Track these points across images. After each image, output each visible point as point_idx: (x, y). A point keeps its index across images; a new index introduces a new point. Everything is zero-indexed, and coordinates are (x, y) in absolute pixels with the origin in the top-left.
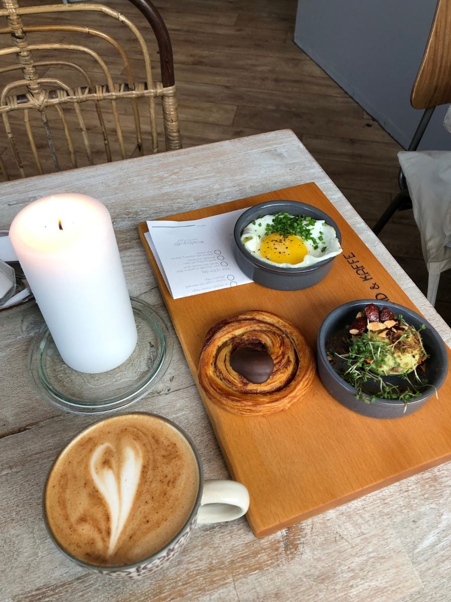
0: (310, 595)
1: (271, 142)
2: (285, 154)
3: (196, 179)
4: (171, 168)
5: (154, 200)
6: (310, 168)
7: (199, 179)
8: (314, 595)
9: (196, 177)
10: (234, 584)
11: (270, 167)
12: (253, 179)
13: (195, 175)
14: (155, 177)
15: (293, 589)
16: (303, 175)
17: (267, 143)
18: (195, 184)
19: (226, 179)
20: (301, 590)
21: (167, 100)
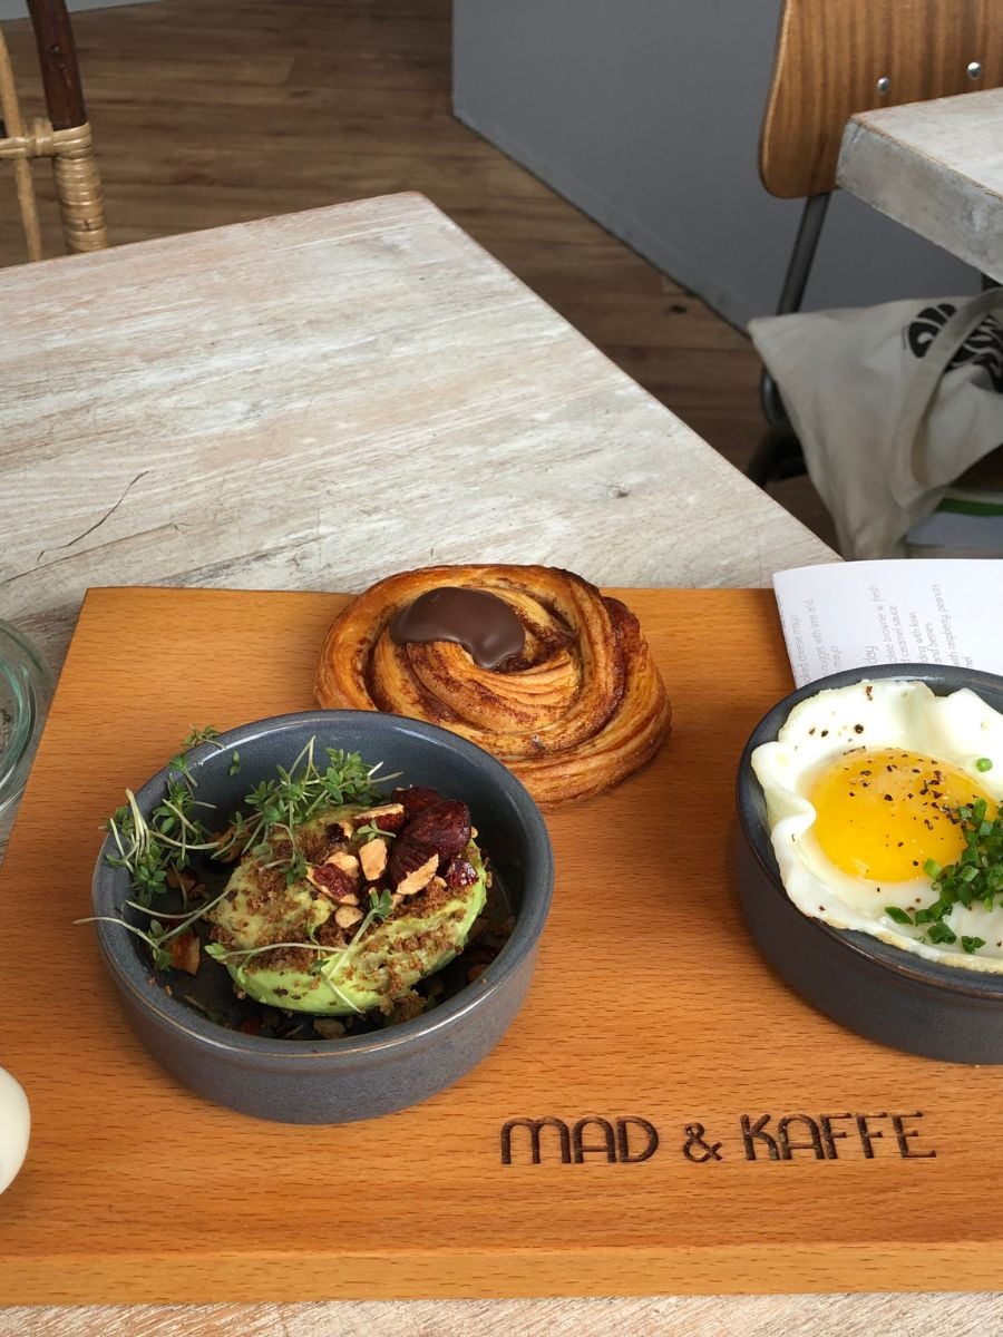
0: (532, 1325)
1: (365, 223)
2: (406, 246)
3: (147, 314)
4: (73, 293)
5: (22, 368)
6: (477, 273)
7: (157, 312)
8: (543, 1324)
9: (147, 309)
10: (285, 1327)
11: (364, 276)
12: (317, 305)
13: (146, 306)
14: (22, 316)
15: (476, 1316)
16: (458, 288)
17: (354, 224)
18: (144, 324)
19: (237, 308)
20: (502, 1315)
21: (66, 165)
